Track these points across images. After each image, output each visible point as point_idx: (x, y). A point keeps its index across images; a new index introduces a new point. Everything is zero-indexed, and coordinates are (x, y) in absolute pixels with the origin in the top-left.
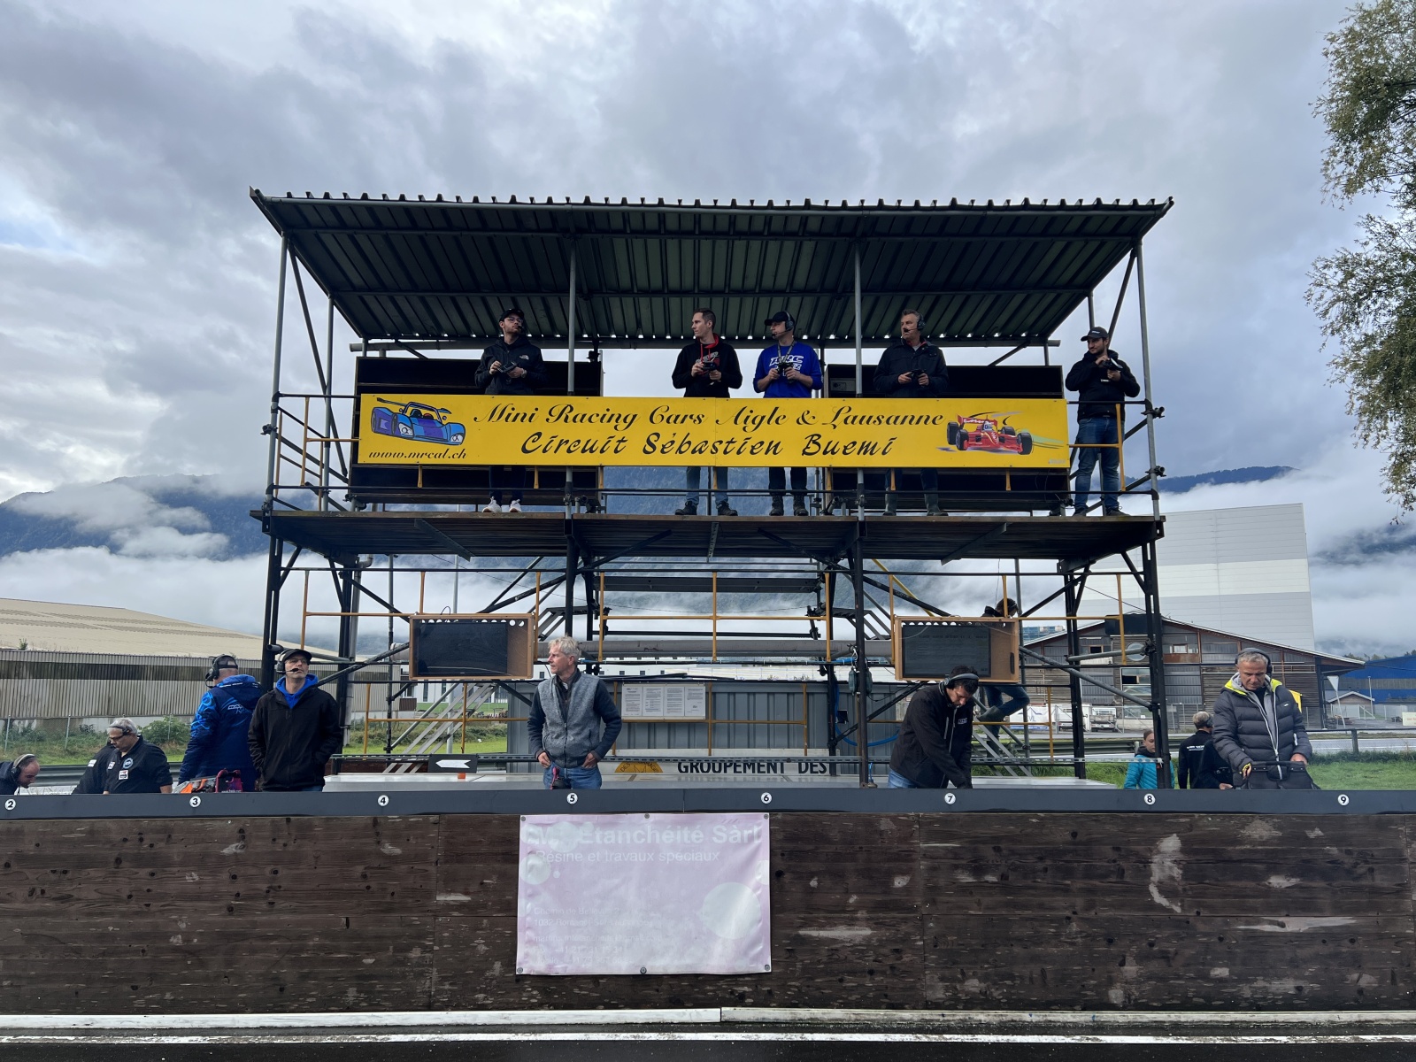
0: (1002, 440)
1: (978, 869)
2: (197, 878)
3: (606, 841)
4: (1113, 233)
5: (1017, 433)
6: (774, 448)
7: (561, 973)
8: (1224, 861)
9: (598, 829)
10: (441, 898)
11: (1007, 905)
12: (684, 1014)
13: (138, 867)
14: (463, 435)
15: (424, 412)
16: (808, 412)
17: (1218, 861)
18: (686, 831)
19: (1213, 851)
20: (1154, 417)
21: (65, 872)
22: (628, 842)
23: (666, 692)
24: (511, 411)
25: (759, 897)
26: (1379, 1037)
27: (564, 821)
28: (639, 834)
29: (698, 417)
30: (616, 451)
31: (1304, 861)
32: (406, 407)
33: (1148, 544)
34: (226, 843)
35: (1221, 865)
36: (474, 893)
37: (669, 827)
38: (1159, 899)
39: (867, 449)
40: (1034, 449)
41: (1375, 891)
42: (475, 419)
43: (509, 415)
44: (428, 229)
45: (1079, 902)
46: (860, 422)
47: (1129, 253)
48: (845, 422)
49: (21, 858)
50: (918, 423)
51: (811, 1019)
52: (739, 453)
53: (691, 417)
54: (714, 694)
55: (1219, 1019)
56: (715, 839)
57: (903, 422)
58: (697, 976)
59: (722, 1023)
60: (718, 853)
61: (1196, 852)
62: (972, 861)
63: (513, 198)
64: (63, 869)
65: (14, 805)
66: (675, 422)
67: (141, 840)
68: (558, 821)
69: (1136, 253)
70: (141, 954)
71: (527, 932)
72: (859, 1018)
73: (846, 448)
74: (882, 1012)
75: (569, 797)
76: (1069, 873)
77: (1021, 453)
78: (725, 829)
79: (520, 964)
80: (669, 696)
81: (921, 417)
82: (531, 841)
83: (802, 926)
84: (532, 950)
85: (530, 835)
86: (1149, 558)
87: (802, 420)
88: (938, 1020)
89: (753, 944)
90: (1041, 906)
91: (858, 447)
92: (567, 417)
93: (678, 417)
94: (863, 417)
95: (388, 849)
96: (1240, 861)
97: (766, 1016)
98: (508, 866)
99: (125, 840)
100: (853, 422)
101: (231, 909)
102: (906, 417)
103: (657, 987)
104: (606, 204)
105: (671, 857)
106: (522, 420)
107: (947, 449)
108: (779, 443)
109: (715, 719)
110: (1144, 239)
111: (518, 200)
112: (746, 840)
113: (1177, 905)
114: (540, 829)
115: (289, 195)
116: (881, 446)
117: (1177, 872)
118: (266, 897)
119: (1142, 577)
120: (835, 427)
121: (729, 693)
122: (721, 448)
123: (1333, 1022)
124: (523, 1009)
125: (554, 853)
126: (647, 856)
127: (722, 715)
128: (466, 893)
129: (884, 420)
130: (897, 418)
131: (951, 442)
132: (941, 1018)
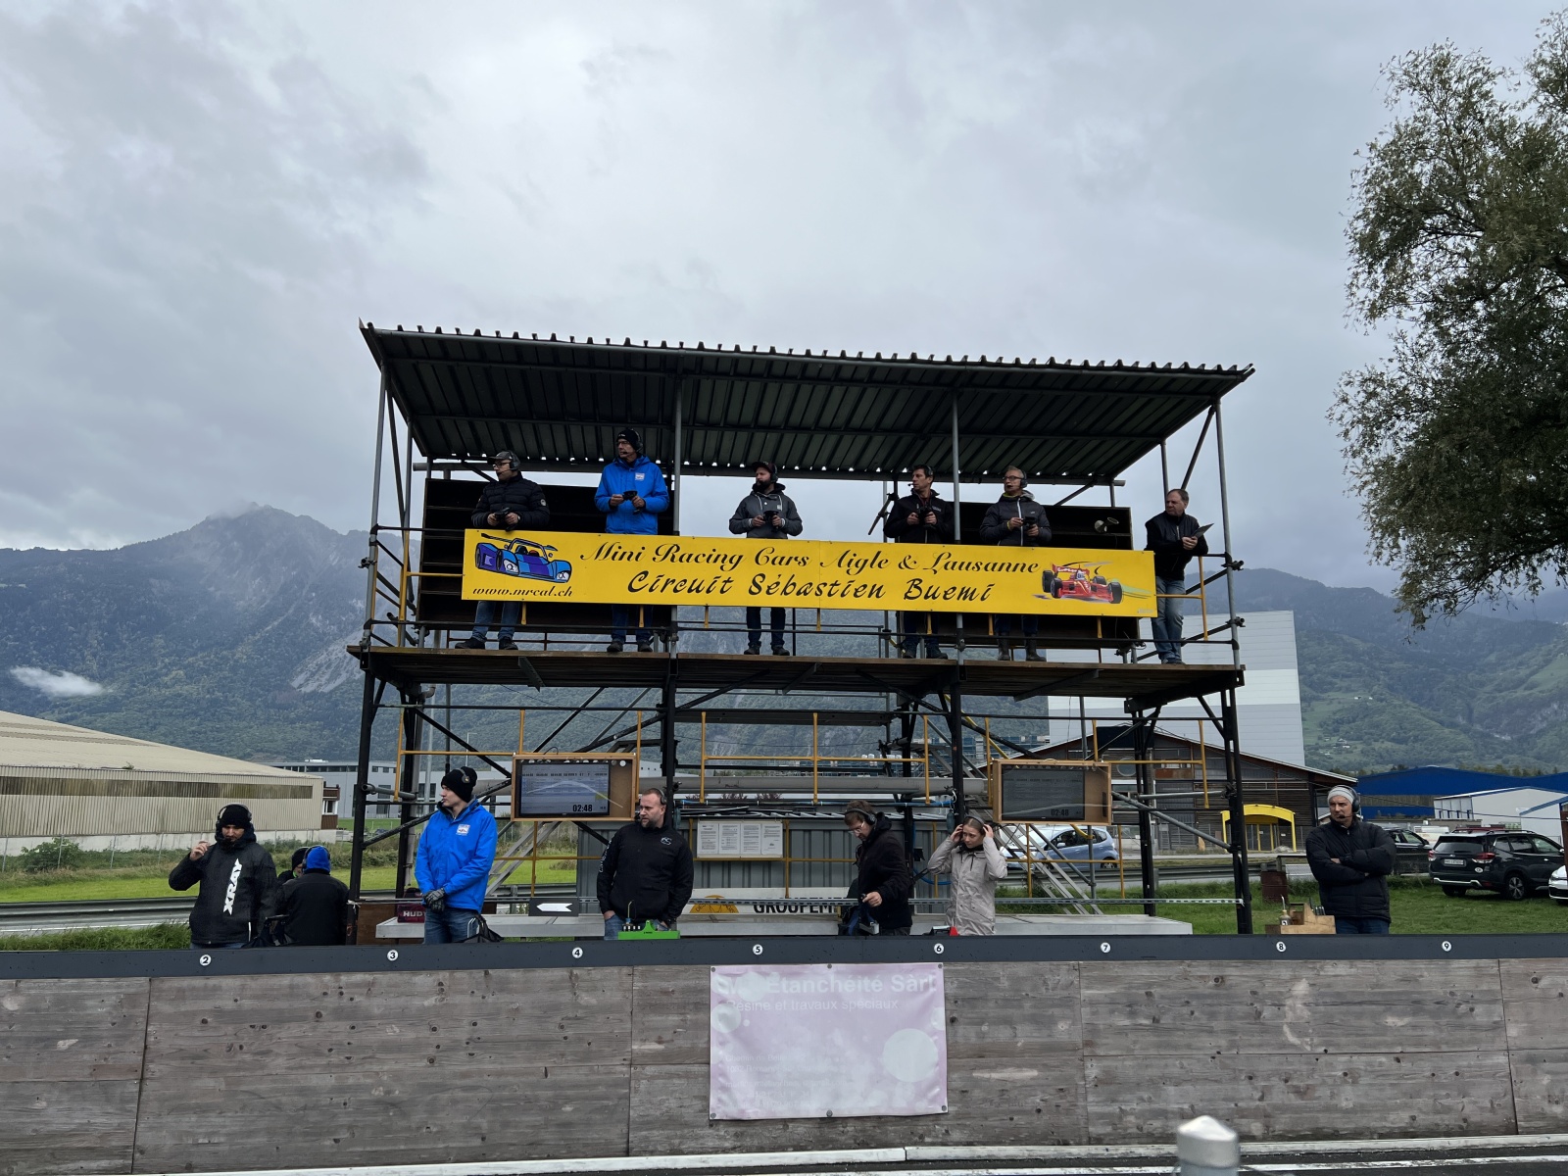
0: (1094, 589)
1: (1132, 1014)
2: (397, 1030)
3: (791, 991)
4: (1194, 392)
5: (1108, 583)
6: (876, 591)
7: (753, 1117)
8: (1348, 1003)
9: (784, 979)
10: (635, 1047)
11: (1159, 1046)
12: (872, 1153)
13: (339, 1019)
14: (570, 573)
15: (529, 549)
16: (910, 557)
17: (1342, 1004)
18: (866, 981)
19: (1338, 994)
20: (1234, 569)
21: (264, 1027)
22: (813, 991)
23: (742, 828)
24: (618, 550)
25: (935, 1041)
26: (1488, 1159)
27: (749, 971)
28: (823, 984)
29: (803, 559)
30: (722, 592)
31: (1415, 1002)
32: (512, 543)
33: (1228, 692)
34: (426, 995)
35: (1344, 1008)
36: (667, 1042)
37: (850, 976)
38: (1292, 1039)
39: (966, 594)
40: (1124, 598)
41: (1475, 1028)
42: (582, 557)
43: (616, 553)
44: (534, 364)
45: (1223, 1042)
46: (960, 568)
47: (1208, 409)
48: (946, 568)
49: (219, 1013)
50: (1014, 570)
51: (989, 1156)
52: (843, 595)
53: (796, 559)
54: (790, 831)
55: (1347, 1147)
56: (893, 988)
57: (1000, 570)
58: (880, 1117)
59: (907, 1161)
60: (896, 1002)
61: (1322, 995)
62: (1129, 1006)
63: (628, 340)
64: (264, 1024)
65: (209, 961)
66: (780, 563)
67: (341, 993)
68: (746, 972)
69: (1215, 409)
70: (343, 1106)
71: (721, 1079)
72: (1031, 1153)
73: (946, 593)
74: (1052, 1148)
75: (755, 948)
76: (1212, 1016)
77: (1112, 602)
78: (902, 978)
79: (713, 1109)
80: (746, 833)
81: (1018, 565)
82: (721, 991)
83: (974, 1069)
84: (724, 1097)
85: (721, 985)
86: (1228, 704)
87: (904, 564)
88: (1103, 1154)
89: (931, 1087)
90: (1189, 1046)
91: (958, 592)
92: (674, 556)
93: (783, 558)
94: (963, 563)
95: (586, 999)
96: (1360, 1003)
97: (948, 1154)
98: (701, 1016)
99: (325, 994)
100: (952, 568)
101: (432, 1061)
102: (1003, 564)
103: (842, 1129)
104: (719, 351)
105: (853, 1006)
106: (629, 559)
107: (1042, 597)
108: (881, 587)
109: (790, 857)
110: (1223, 399)
111: (632, 343)
112: (922, 990)
113: (1307, 1044)
114: (730, 979)
115: (400, 328)
116: (980, 592)
117: (1306, 1013)
118: (466, 1048)
119: (1221, 723)
120: (935, 572)
121: (804, 831)
122: (825, 590)
123: (1444, 1147)
124: (716, 1153)
125: (744, 1002)
126: (831, 1005)
127: (797, 855)
128: (660, 1042)
129: (982, 567)
130: (995, 565)
131: (1047, 589)
132: (1106, 1153)
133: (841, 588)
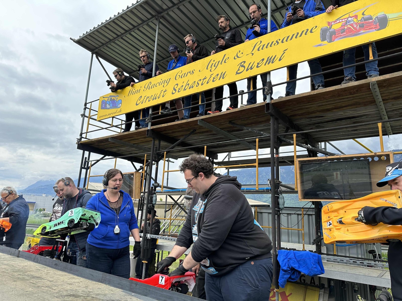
5: (374, 18)
6: (223, 75)
16: (239, 51)
24: (134, 90)
29: (192, 72)
30: (163, 96)
39: (270, 60)
46: (267, 47)
50: (301, 35)
52: (208, 83)
57: (292, 38)
66: (184, 77)
73: (258, 64)
77: (378, 30)
81: (303, 32)
87: (236, 57)
91: (265, 61)
92: (149, 87)
93: (185, 74)
94: (269, 44)
100: (262, 48)
107: (320, 45)
116: (278, 57)
120: (253, 54)
122: (200, 83)
129: (280, 42)
130: (288, 37)
131: (323, 39)
133: (207, 80)
